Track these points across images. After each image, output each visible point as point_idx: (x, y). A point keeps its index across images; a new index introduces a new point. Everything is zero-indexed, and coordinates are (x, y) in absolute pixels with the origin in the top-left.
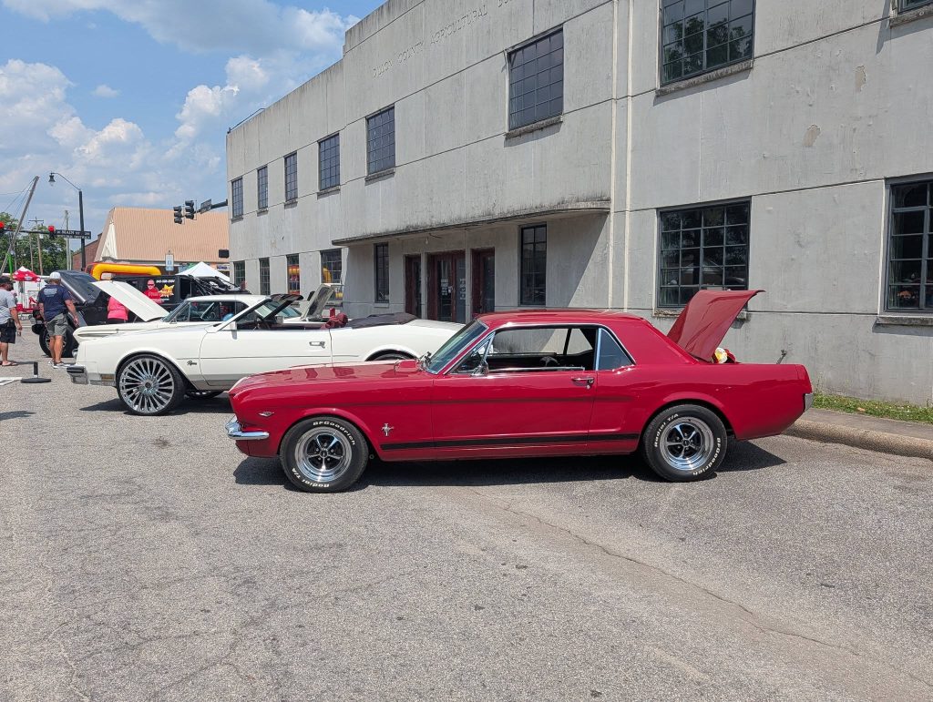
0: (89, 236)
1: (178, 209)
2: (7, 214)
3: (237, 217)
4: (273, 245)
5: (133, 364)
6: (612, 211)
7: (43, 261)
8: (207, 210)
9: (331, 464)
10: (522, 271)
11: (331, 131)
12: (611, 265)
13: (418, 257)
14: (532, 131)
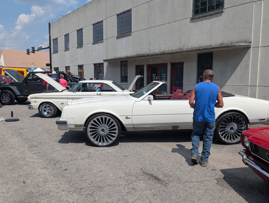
4: (72, 62)
6: (252, 47)
8: (40, 50)
10: (198, 71)
11: (99, 20)
12: (250, 68)
13: (143, 66)
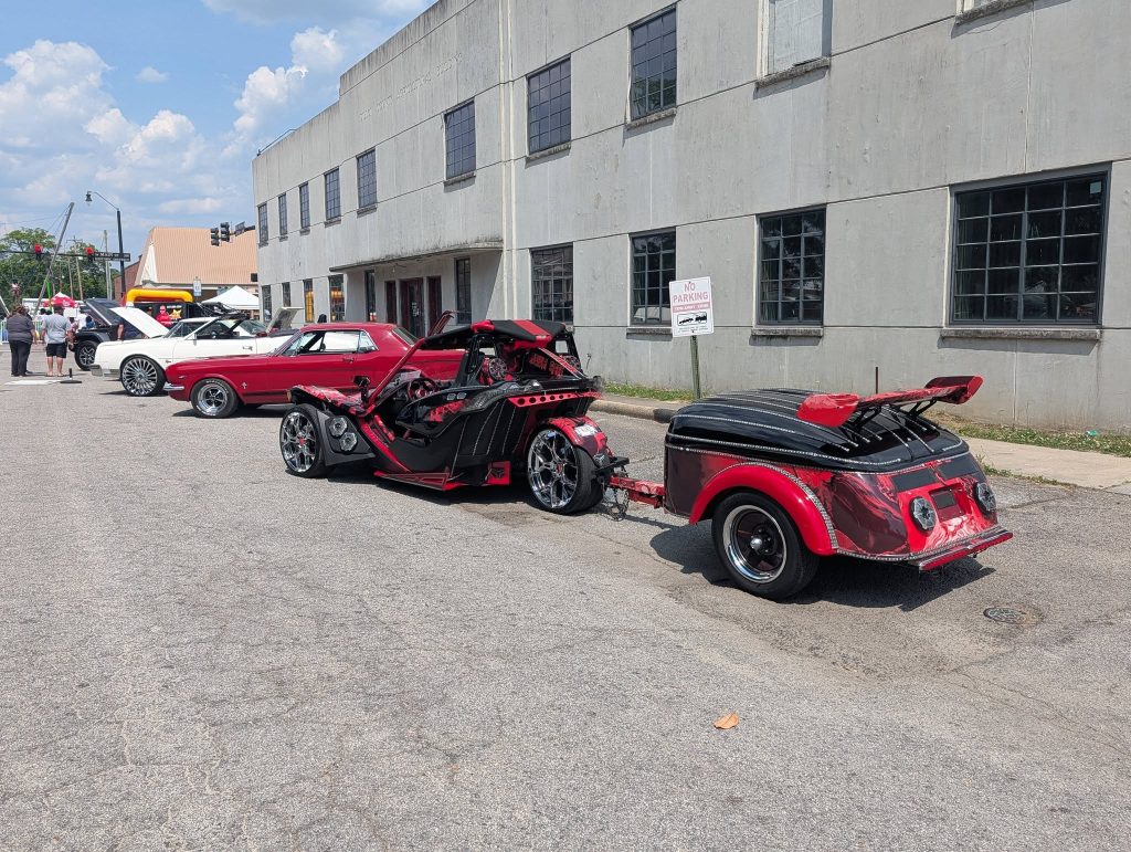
0: (129, 259)
1: (215, 231)
2: (43, 231)
3: (264, 242)
5: (130, 362)
7: (83, 283)
9: (218, 404)
14: (459, 182)
